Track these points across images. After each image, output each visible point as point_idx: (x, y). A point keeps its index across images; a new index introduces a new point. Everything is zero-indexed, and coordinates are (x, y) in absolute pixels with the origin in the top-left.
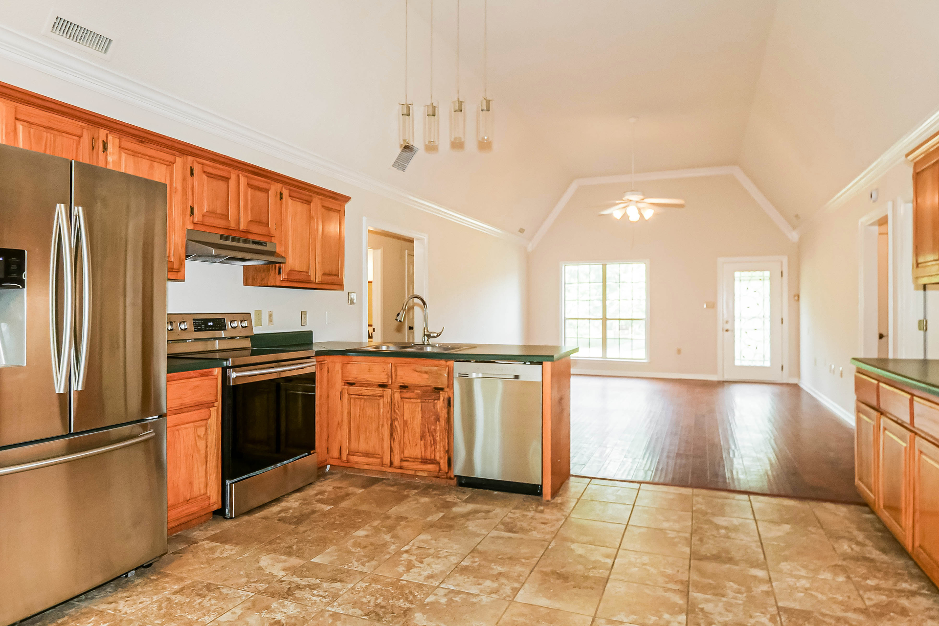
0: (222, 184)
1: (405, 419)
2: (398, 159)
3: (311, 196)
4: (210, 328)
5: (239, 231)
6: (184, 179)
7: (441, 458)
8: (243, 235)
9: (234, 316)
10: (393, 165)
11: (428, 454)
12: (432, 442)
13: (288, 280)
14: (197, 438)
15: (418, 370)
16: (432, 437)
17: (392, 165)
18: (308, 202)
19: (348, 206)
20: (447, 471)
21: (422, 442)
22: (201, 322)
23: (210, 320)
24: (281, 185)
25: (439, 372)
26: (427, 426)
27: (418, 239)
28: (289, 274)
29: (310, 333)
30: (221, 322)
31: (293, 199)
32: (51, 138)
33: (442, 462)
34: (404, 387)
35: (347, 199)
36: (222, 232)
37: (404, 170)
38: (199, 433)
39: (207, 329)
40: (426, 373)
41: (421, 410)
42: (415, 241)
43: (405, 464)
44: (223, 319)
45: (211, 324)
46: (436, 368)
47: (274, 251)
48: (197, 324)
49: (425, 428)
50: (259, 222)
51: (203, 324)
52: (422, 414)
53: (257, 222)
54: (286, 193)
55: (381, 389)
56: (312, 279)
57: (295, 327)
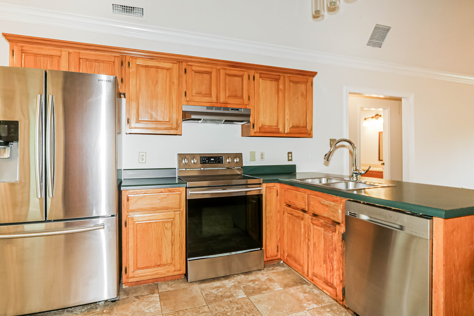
0: (206, 76)
1: (314, 241)
2: (371, 39)
3: (279, 75)
4: (212, 162)
5: (220, 103)
6: (180, 77)
7: (337, 285)
8: (224, 105)
9: (228, 155)
10: (368, 45)
11: (329, 277)
12: (331, 268)
13: (260, 132)
14: (165, 229)
15: (322, 203)
16: (331, 263)
17: (366, 44)
18: (277, 80)
19: (315, 79)
20: (342, 299)
21: (325, 265)
22: (206, 159)
23: (212, 157)
24: (254, 71)
25: (335, 207)
26: (327, 253)
27: (404, 98)
28: (260, 128)
29: (294, 167)
30: (220, 159)
31: (263, 78)
32: (97, 65)
33: (338, 289)
34: (315, 215)
35: (314, 74)
36: (208, 105)
37: (380, 47)
38: (166, 226)
39: (210, 162)
40: (327, 206)
41: (324, 238)
42: (403, 100)
43: (315, 278)
44: (221, 157)
45: (213, 159)
46: (333, 203)
47: (249, 114)
48: (203, 159)
49: (327, 254)
50: (235, 97)
51: (207, 159)
52: (324, 241)
53: (233, 96)
54: (257, 76)
55: (302, 213)
56: (281, 130)
57: (284, 162)
